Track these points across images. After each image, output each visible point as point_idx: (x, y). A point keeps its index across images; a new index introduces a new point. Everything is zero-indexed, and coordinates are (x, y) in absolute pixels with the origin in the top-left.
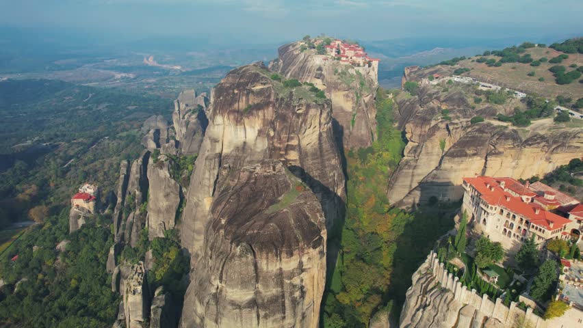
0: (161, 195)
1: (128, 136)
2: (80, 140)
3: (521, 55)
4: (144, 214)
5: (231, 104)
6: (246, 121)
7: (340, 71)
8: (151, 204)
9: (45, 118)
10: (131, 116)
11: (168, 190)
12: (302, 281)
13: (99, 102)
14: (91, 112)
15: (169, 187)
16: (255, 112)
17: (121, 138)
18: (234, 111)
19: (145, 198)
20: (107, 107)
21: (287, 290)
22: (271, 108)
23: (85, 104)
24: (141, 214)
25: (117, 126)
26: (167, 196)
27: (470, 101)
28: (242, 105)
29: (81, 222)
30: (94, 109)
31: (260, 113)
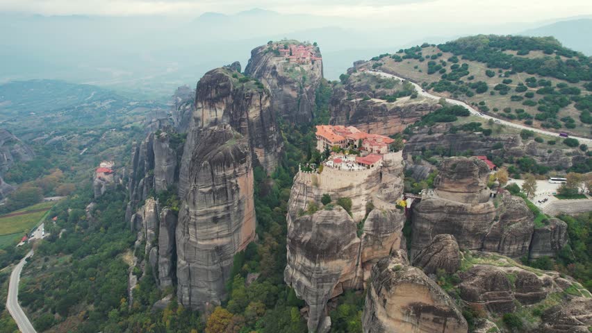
0: (164, 162)
1: (133, 127)
2: (91, 132)
3: (417, 53)
4: (152, 177)
5: (206, 95)
6: (216, 105)
7: (289, 69)
8: (156, 169)
9: (54, 115)
10: (133, 112)
11: (168, 157)
12: (236, 181)
13: (102, 100)
14: (96, 108)
15: (169, 154)
16: (221, 99)
17: (126, 129)
18: (208, 99)
19: (152, 166)
20: (110, 103)
21: (228, 184)
22: (230, 96)
23: (89, 102)
24: (149, 177)
25: (121, 120)
26: (168, 161)
27: (373, 87)
28: (213, 94)
29: (103, 190)
30: (99, 106)
31: (224, 100)
